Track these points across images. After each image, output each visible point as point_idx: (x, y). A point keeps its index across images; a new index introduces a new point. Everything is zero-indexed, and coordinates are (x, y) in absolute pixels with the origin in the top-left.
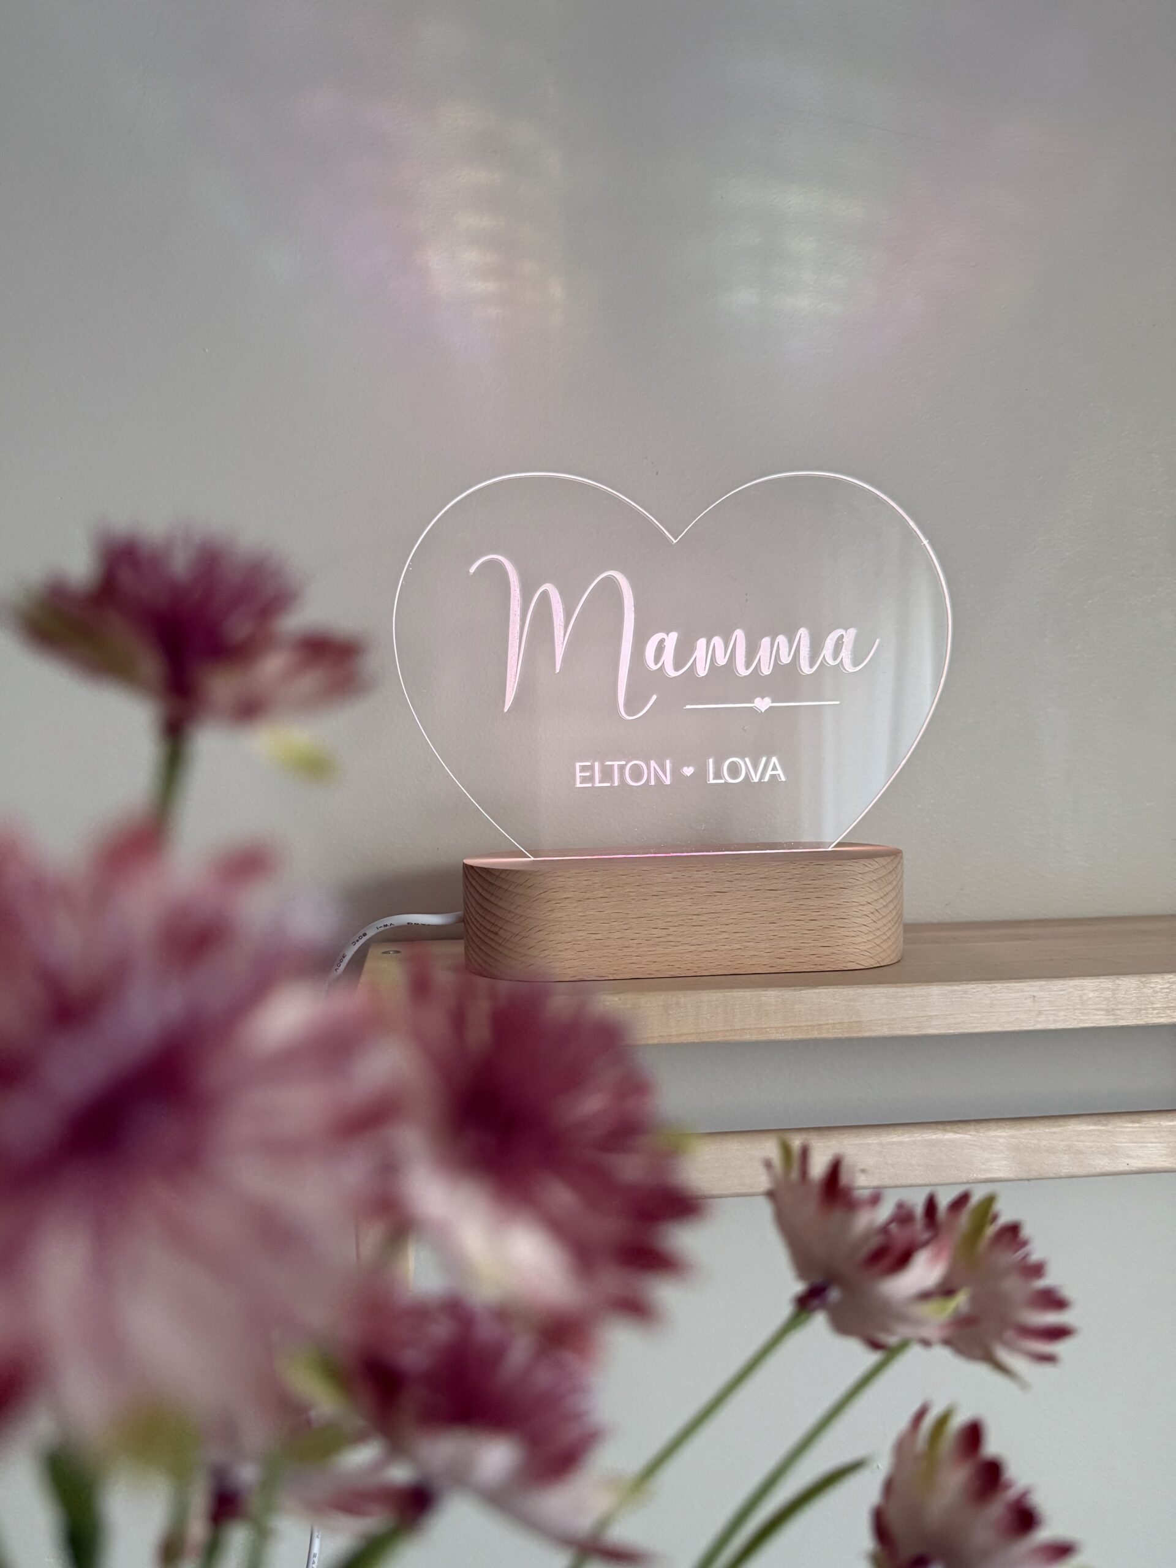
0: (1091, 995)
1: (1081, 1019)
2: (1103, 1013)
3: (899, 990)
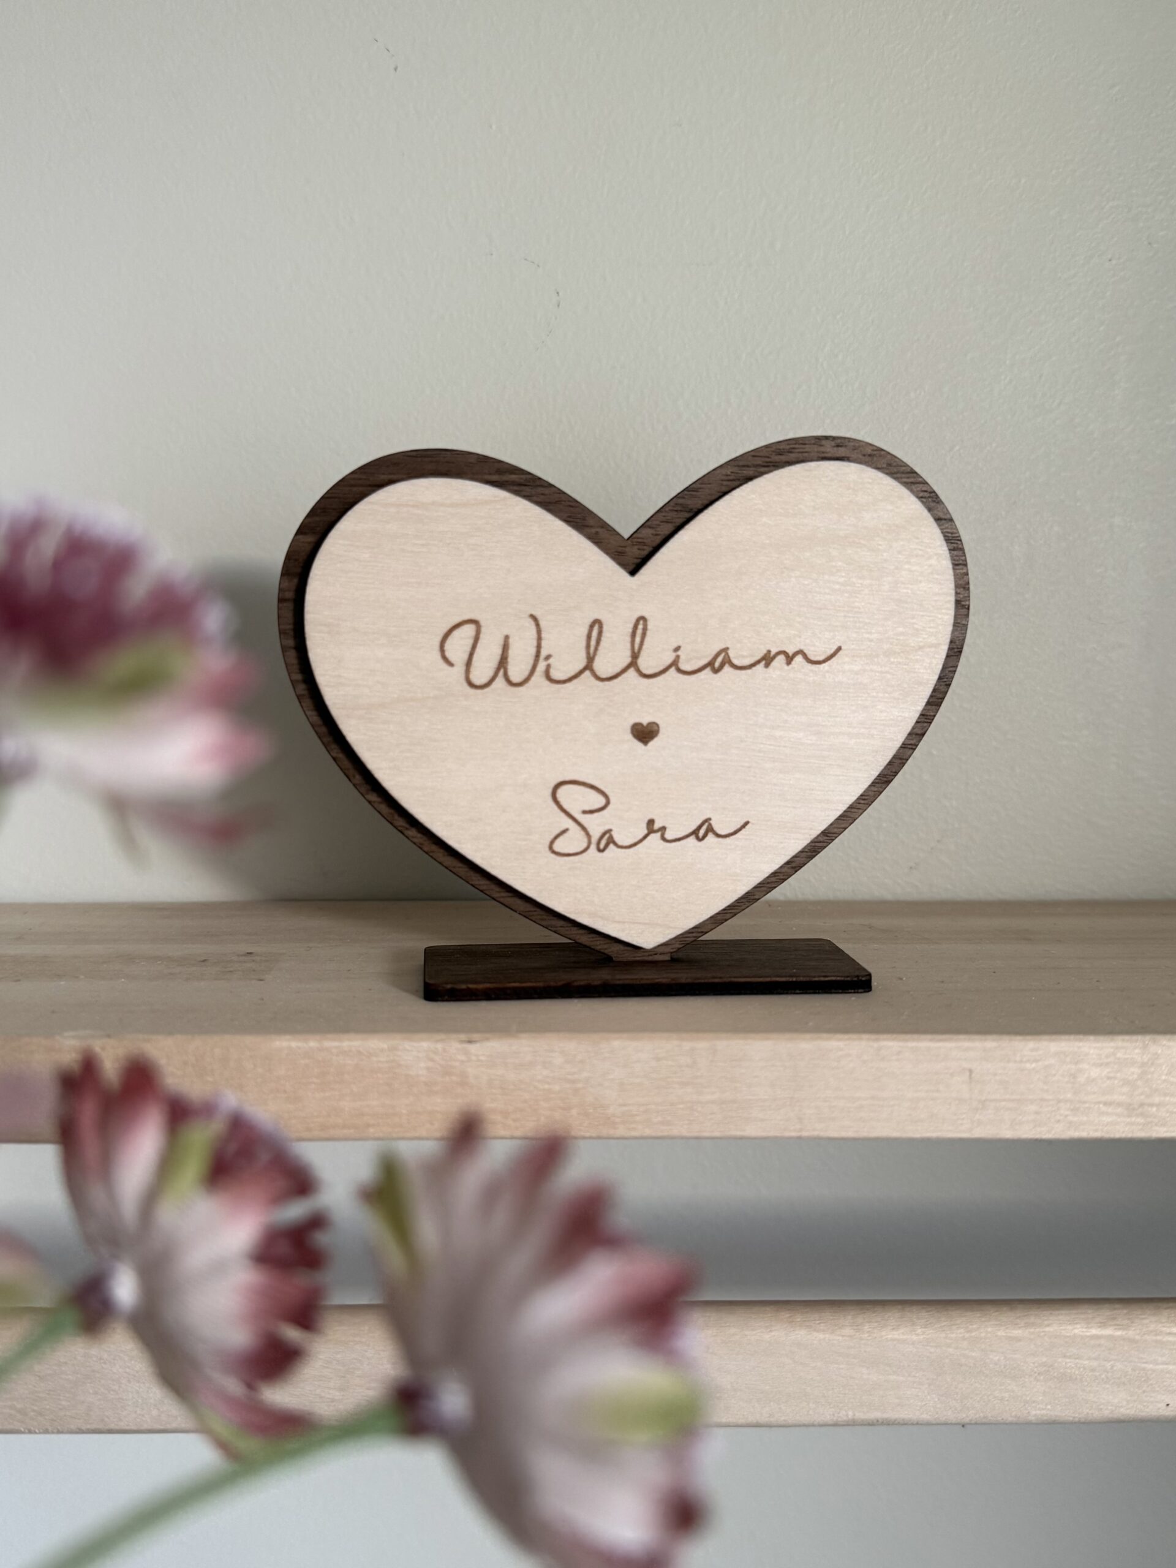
0: (1095, 1072)
1: (1071, 1123)
2: (1119, 1110)
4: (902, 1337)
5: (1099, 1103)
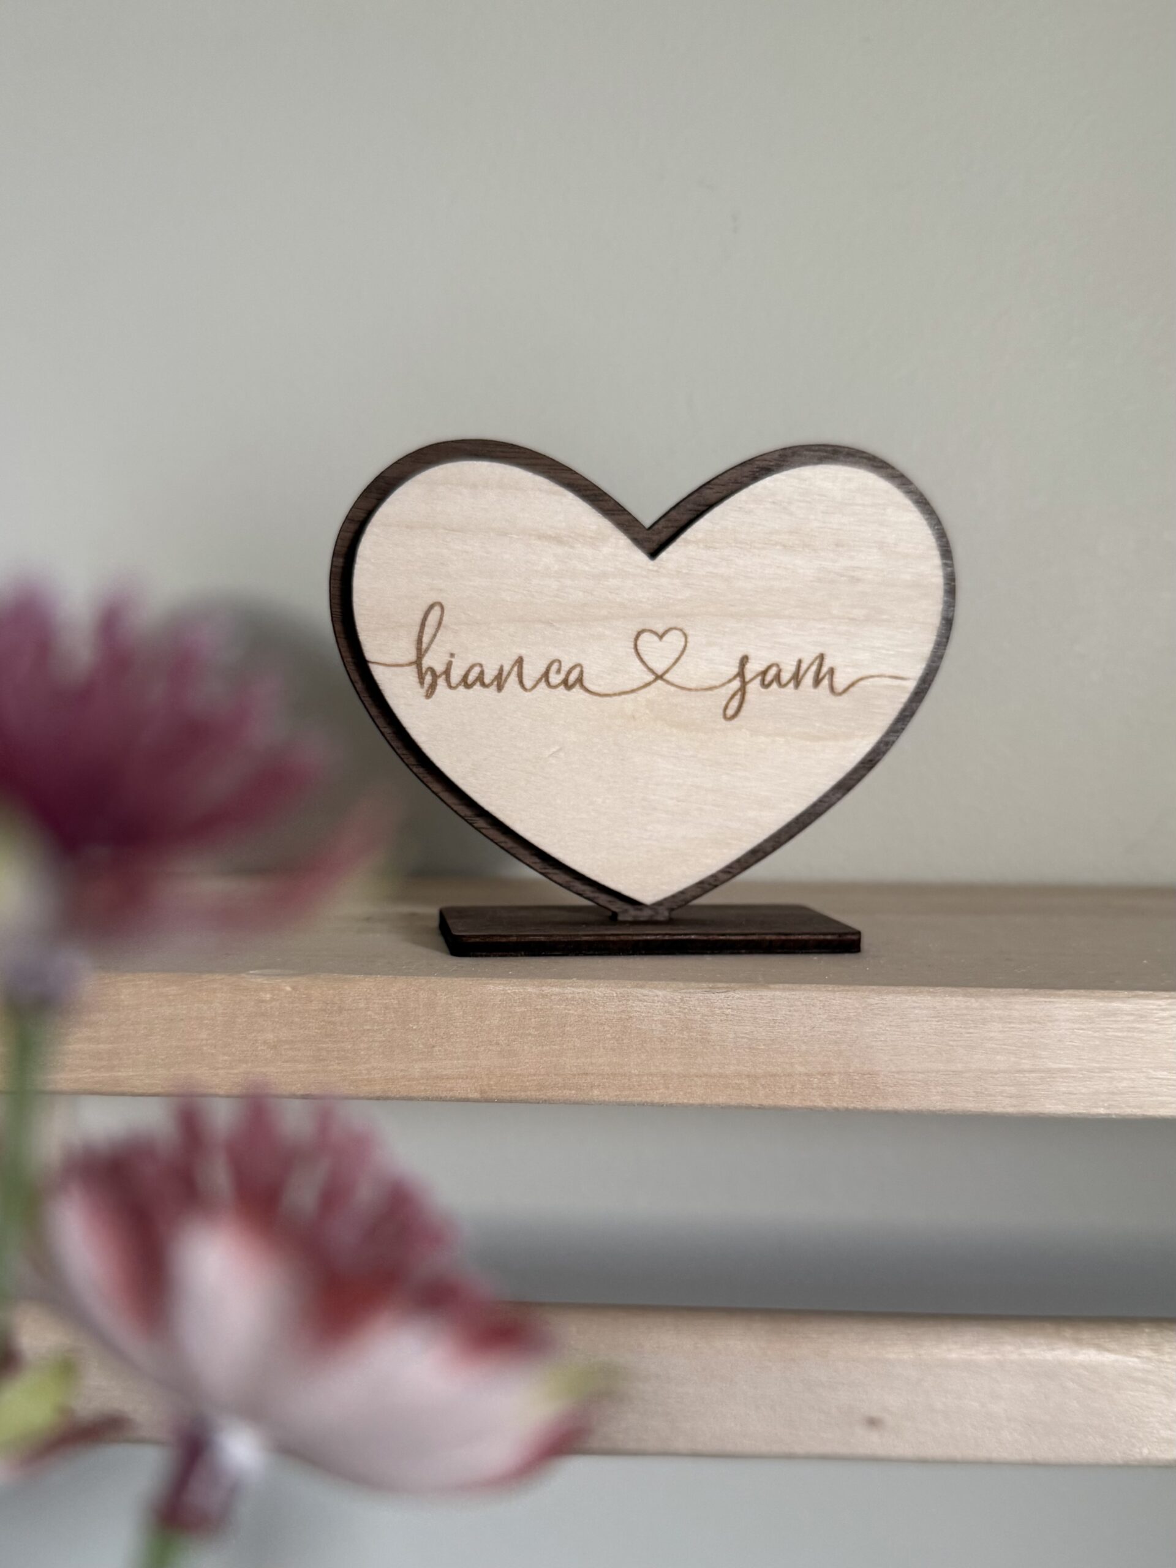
3: (974, 1003)
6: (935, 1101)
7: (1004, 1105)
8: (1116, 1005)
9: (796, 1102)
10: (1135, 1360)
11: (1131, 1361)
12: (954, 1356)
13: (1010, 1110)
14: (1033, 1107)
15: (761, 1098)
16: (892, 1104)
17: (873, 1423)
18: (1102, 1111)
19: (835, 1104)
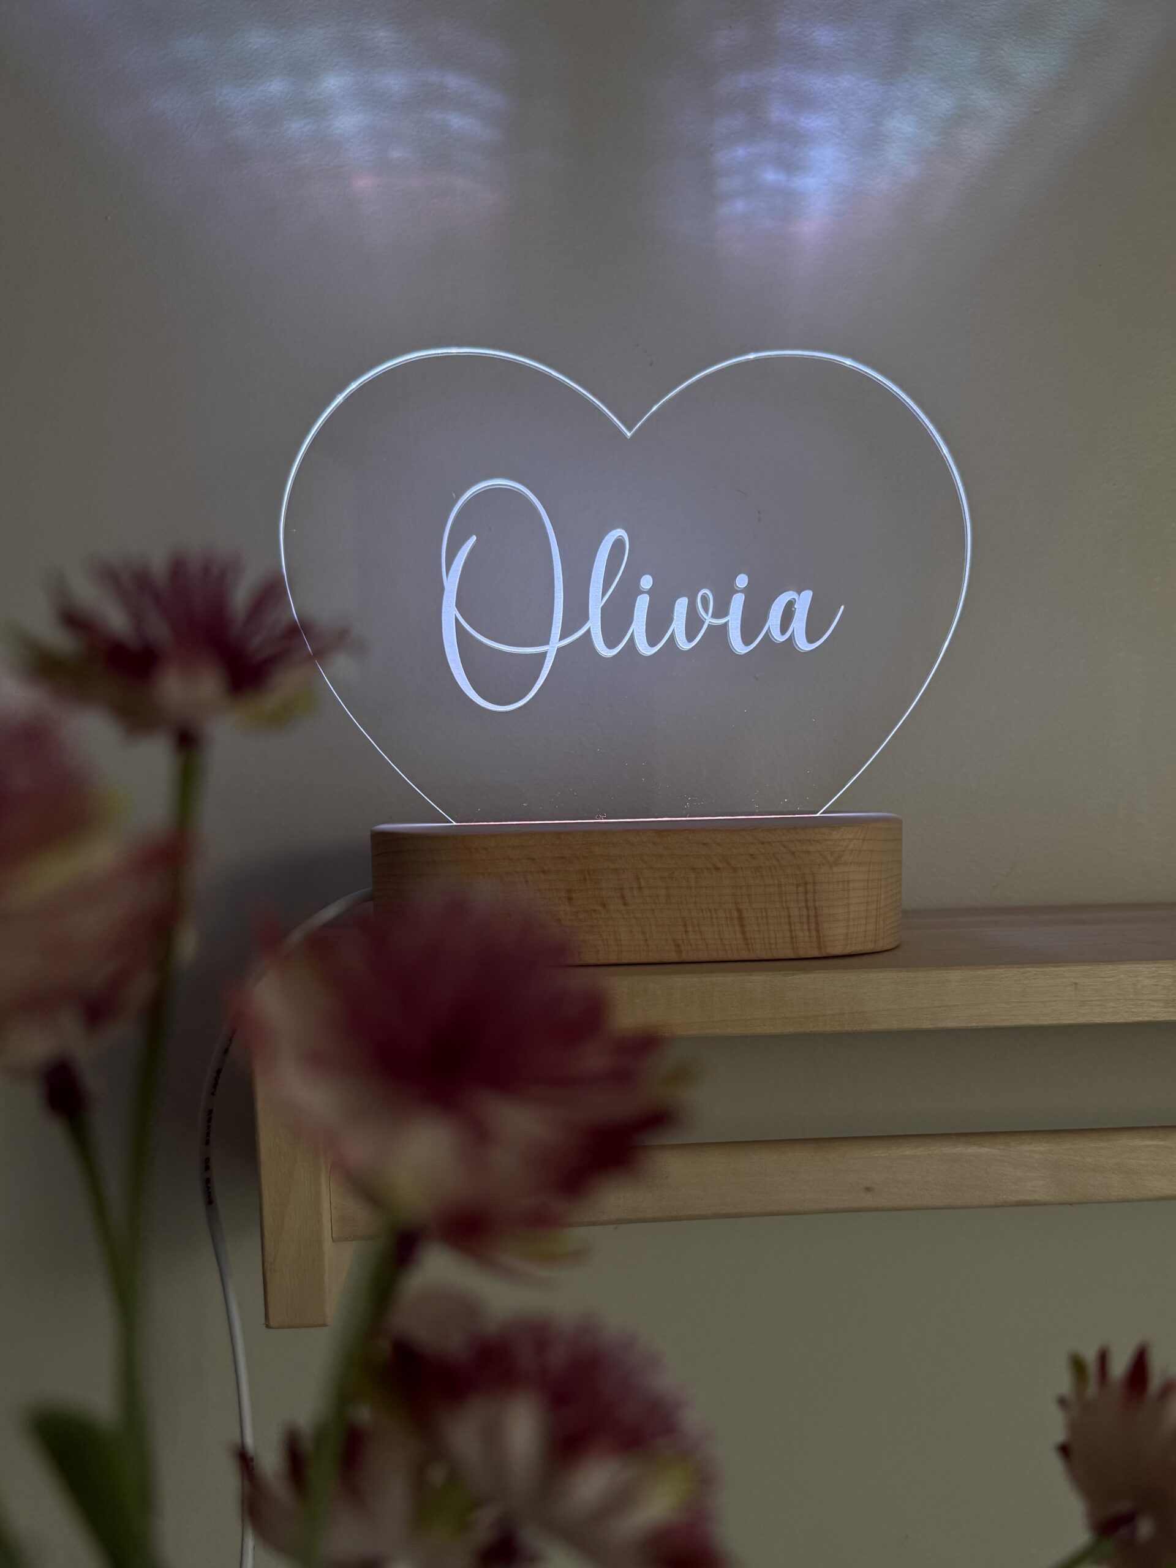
1: (1134, 1012)
4: (1034, 1149)
5: (1148, 1000)
6: (894, 1024)
7: (927, 1025)
8: (979, 972)
9: (828, 1029)
10: (998, 1151)
11: (996, 1151)
12: (907, 1153)
13: (930, 1026)
14: (941, 1025)
15: (810, 1028)
16: (874, 1027)
17: (868, 1189)
18: (974, 1025)
19: (846, 1029)
